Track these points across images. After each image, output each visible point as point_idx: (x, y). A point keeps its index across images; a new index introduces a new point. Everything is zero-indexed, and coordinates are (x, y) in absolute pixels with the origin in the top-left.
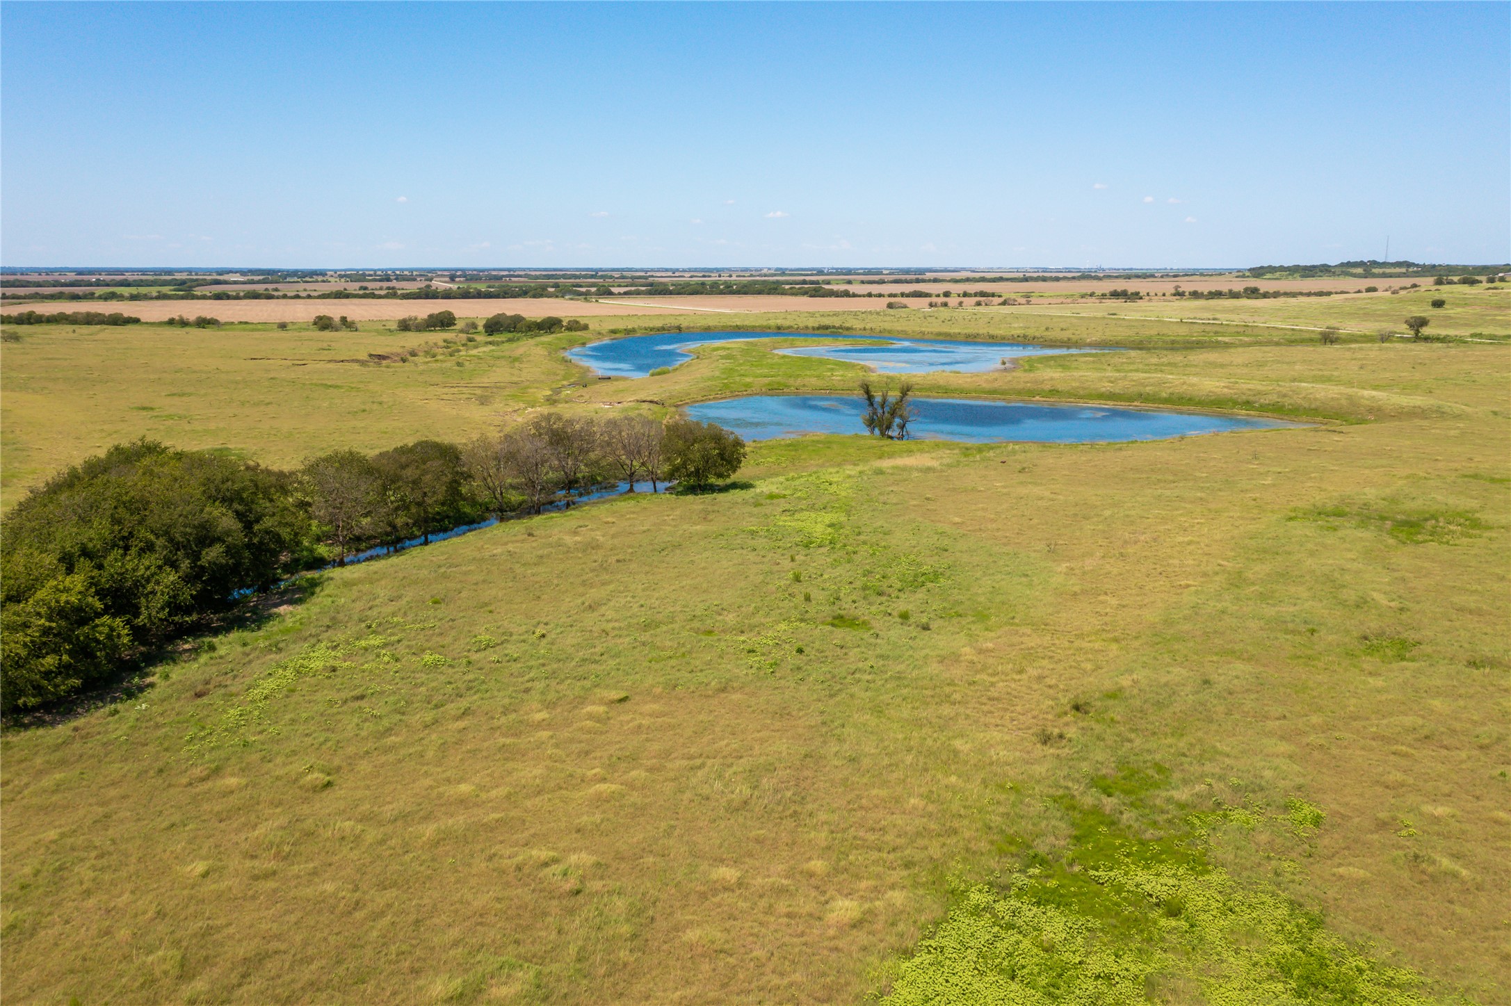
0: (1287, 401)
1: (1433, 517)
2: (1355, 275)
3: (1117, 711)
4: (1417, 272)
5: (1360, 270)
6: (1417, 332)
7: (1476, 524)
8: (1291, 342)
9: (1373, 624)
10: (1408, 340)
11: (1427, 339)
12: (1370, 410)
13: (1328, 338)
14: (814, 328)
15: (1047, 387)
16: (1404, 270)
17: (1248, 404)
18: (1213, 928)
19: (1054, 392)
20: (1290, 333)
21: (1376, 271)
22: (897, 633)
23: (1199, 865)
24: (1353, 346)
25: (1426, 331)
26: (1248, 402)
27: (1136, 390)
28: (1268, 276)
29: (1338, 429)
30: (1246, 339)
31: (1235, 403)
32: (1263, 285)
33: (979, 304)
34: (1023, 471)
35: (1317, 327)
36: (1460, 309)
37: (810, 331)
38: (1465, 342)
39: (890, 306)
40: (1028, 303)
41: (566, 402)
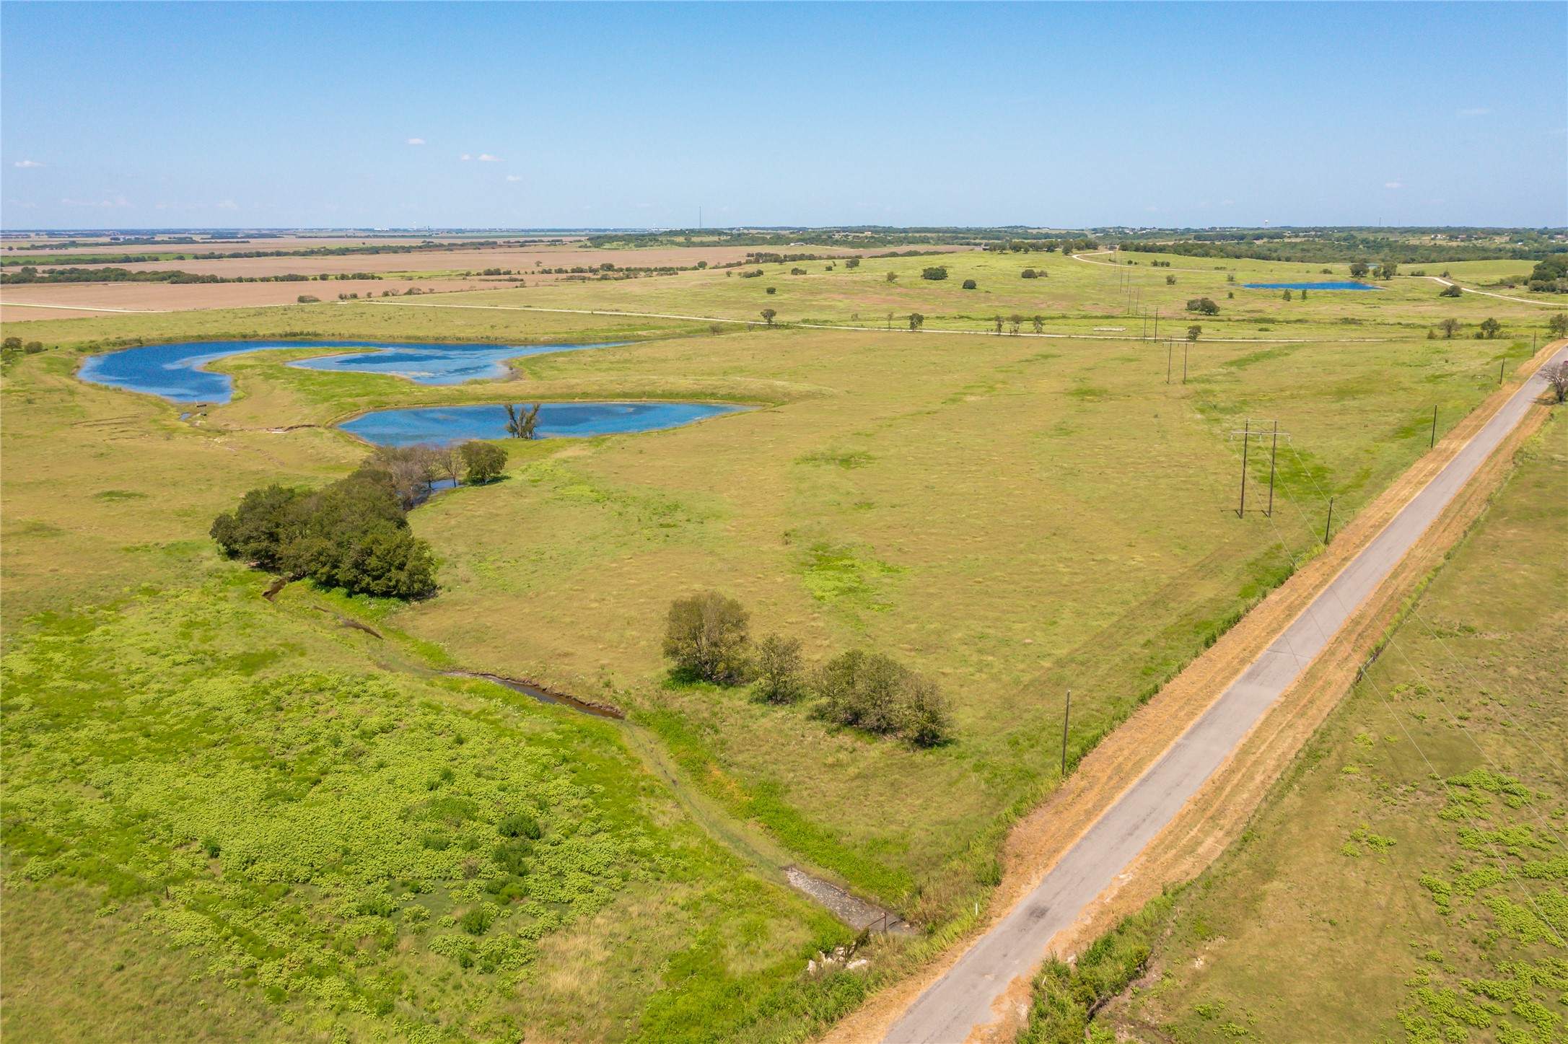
0: (735, 391)
1: (852, 456)
2: (679, 244)
3: (799, 534)
4: (728, 241)
5: (681, 239)
6: (770, 321)
7: (869, 458)
8: (690, 334)
9: (856, 499)
10: (766, 327)
11: (777, 326)
12: (784, 395)
13: (716, 330)
14: (281, 336)
16: (716, 238)
17: (713, 395)
18: (864, 568)
19: (585, 395)
20: (682, 323)
21: (695, 239)
22: (692, 526)
23: (852, 559)
24: (735, 335)
25: (774, 319)
28: (607, 246)
29: (775, 409)
30: (658, 332)
31: (706, 395)
33: (386, 294)
34: (641, 452)
35: (698, 316)
36: (786, 296)
37: (278, 339)
38: (802, 328)
39: (301, 300)
40: (431, 291)
41: (227, 431)
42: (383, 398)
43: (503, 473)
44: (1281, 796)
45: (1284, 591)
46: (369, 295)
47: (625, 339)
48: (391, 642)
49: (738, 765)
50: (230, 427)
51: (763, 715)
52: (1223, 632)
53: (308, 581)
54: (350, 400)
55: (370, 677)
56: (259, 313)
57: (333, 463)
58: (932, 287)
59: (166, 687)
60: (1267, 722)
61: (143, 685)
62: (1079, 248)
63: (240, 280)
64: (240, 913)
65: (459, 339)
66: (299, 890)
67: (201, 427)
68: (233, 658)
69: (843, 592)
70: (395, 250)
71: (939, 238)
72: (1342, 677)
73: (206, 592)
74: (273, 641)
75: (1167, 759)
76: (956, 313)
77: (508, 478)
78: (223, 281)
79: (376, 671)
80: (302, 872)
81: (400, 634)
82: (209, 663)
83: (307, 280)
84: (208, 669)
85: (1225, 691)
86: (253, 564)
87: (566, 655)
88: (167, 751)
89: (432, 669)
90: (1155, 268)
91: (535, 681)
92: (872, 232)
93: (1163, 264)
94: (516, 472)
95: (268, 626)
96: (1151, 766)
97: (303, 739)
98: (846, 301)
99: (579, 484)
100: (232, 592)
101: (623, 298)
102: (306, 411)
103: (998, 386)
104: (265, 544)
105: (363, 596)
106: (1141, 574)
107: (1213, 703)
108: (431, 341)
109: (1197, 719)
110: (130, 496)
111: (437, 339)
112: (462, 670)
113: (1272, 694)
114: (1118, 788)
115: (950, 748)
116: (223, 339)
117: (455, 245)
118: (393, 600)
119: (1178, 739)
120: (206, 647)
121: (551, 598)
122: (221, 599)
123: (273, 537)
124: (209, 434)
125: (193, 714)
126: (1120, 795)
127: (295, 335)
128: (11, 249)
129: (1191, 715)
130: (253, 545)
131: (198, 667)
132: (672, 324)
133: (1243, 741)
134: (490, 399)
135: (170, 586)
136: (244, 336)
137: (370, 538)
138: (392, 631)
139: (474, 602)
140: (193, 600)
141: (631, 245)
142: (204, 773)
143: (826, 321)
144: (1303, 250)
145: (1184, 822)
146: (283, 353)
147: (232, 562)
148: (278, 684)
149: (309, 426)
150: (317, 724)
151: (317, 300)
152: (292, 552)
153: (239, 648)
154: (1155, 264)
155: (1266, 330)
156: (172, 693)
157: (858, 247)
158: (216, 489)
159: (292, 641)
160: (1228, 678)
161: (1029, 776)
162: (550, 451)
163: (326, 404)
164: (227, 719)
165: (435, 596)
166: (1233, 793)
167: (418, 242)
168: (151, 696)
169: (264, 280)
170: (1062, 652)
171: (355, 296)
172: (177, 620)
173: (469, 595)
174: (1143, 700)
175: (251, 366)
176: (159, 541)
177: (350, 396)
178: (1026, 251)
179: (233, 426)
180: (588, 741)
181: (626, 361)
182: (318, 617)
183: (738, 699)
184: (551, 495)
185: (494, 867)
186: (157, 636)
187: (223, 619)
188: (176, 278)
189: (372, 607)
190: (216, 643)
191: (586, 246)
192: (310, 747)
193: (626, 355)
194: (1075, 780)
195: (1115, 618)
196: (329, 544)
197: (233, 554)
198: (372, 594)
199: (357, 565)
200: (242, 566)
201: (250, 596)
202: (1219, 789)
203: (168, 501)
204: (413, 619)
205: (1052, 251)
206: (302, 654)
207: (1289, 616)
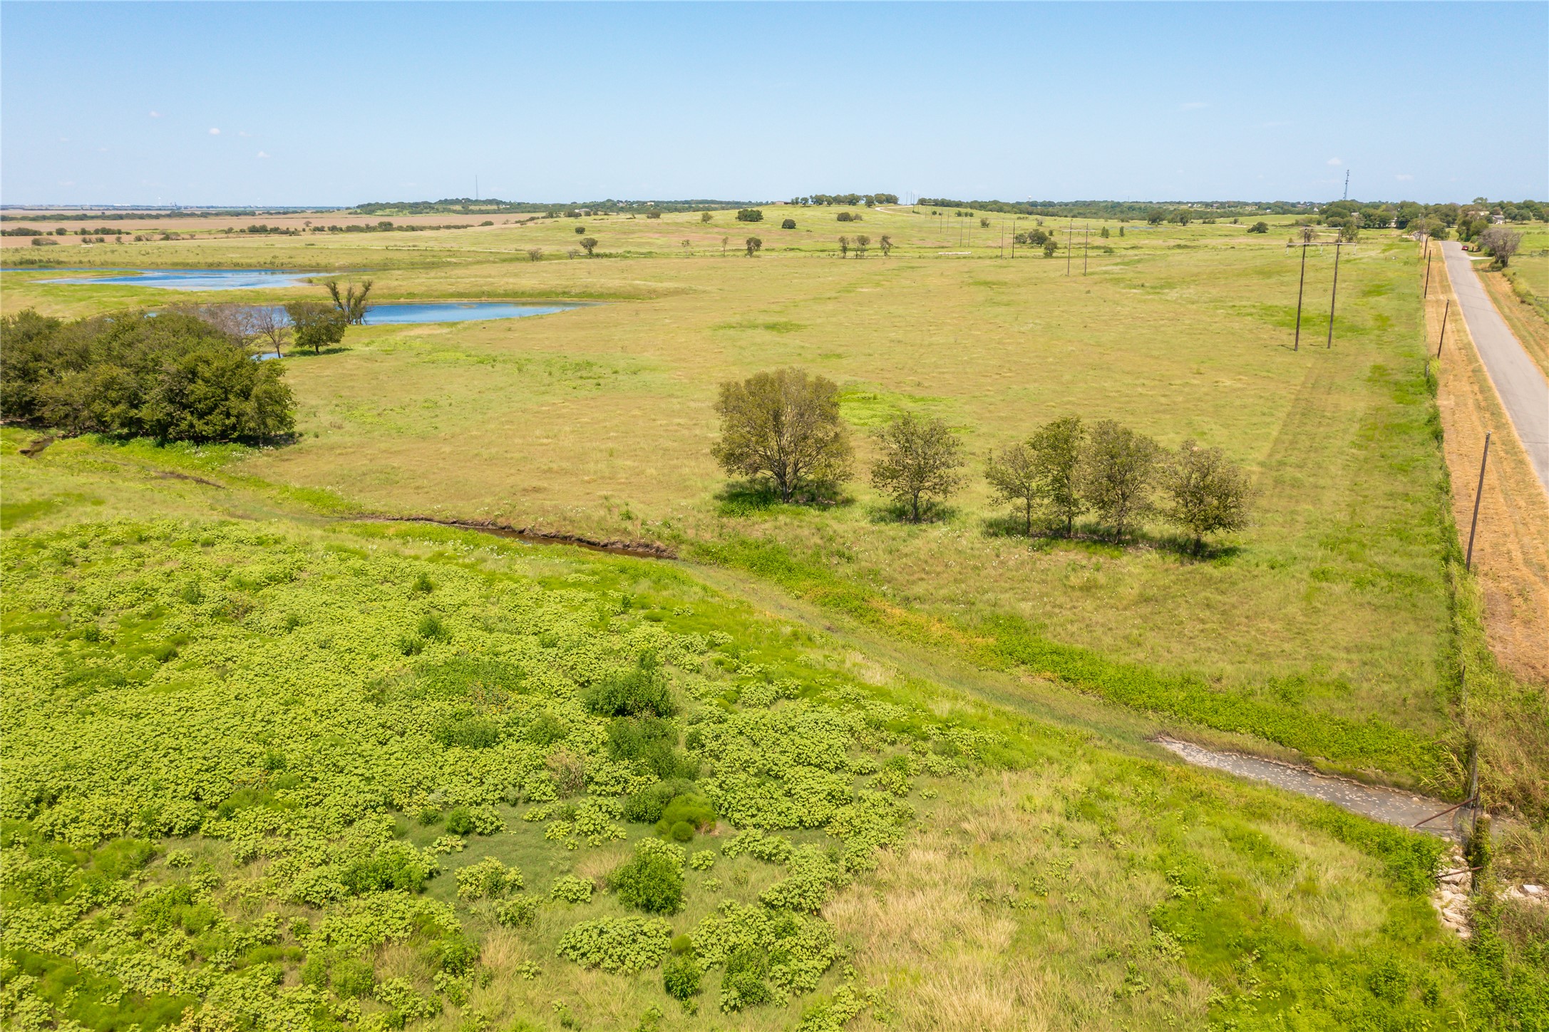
0: (589, 290)
2: (455, 212)
4: (507, 209)
5: (458, 207)
6: (590, 250)
7: (797, 325)
8: (506, 261)
10: (585, 257)
11: (598, 256)
13: (535, 256)
16: (495, 207)
20: (492, 254)
24: (556, 262)
25: (595, 250)
26: (564, 293)
27: (475, 290)
30: (469, 259)
32: (397, 220)
33: (139, 240)
38: (627, 257)
43: (343, 344)
48: (243, 491)
49: (922, 599)
51: (909, 536)
53: (90, 436)
62: (881, 202)
70: (141, 217)
74: (43, 491)
77: (349, 350)
81: (256, 481)
87: (537, 490)
89: (322, 516)
90: (960, 219)
91: (502, 522)
93: (967, 215)
94: (357, 345)
95: (32, 479)
99: (446, 351)
104: (16, 384)
105: (184, 442)
112: (375, 515)
115: (1246, 557)
118: (233, 446)
121: (475, 438)
123: (29, 374)
132: (482, 255)
137: (189, 357)
138: (240, 479)
139: (361, 446)
141: (406, 212)
146: (19, 274)
148: (61, 536)
150: (147, 578)
152: (59, 394)
154: (959, 214)
159: (77, 492)
165: (297, 442)
171: (102, 241)
173: (350, 439)
180: (644, 583)
182: (113, 470)
184: (415, 360)
189: (201, 455)
191: (356, 213)
196: (122, 372)
199: (171, 398)
204: (269, 466)
206: (98, 503)
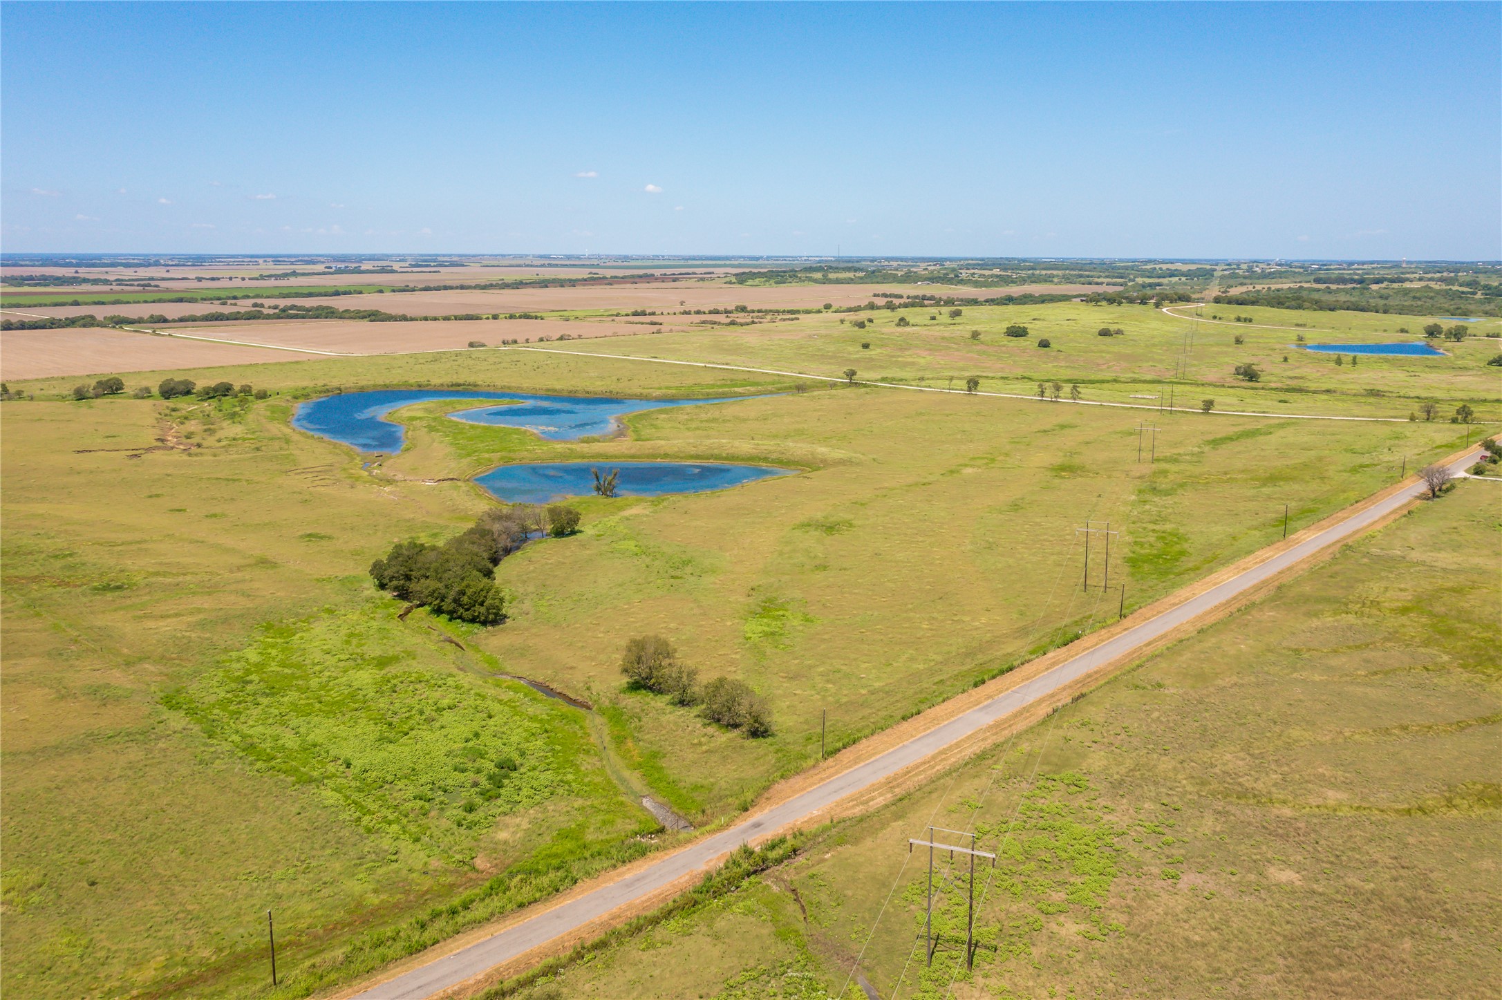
0: (784, 457)
1: (838, 524)
2: (816, 281)
3: (761, 589)
4: (861, 278)
6: (851, 380)
7: (851, 525)
8: (779, 391)
9: (818, 562)
10: (845, 386)
11: (856, 385)
13: (801, 388)
14: (448, 385)
15: (662, 452)
16: (850, 275)
17: (766, 459)
18: (791, 617)
19: (666, 455)
20: (776, 378)
21: (832, 276)
22: (692, 579)
23: (786, 610)
25: (855, 377)
27: (709, 452)
28: (750, 282)
29: (808, 475)
30: (752, 388)
31: (760, 459)
33: (541, 340)
34: (686, 513)
35: (791, 373)
36: (879, 351)
37: (446, 388)
38: (877, 386)
39: (471, 345)
40: (580, 337)
41: (394, 481)
42: (512, 455)
43: (576, 528)
44: (939, 779)
45: (1064, 649)
46: (527, 341)
47: (724, 396)
48: (469, 653)
49: (644, 741)
50: (396, 478)
51: (670, 713)
52: (994, 677)
53: (427, 608)
54: (487, 455)
55: (450, 675)
56: (436, 358)
57: (462, 514)
58: (1011, 344)
59: (334, 674)
60: (969, 738)
61: (321, 672)
63: (426, 319)
64: (357, 794)
65: (587, 392)
66: (387, 786)
67: (376, 477)
68: (373, 659)
69: (766, 635)
70: (561, 283)
71: (1064, 276)
72: (1045, 710)
73: (363, 613)
74: (398, 649)
75: (889, 754)
76: (1019, 373)
77: (581, 532)
78: (412, 319)
79: (455, 671)
80: (390, 778)
81: (476, 648)
82: (359, 661)
83: (481, 319)
84: (358, 665)
85: (961, 715)
86: (395, 594)
87: (572, 668)
88: (330, 712)
89: (489, 672)
90: (1235, 324)
91: (547, 684)
92: (1001, 269)
93: (1245, 320)
94: (588, 528)
95: (397, 639)
96: (878, 756)
97: (404, 710)
98: (929, 358)
99: (629, 539)
100: (380, 613)
101: (737, 350)
102: (453, 465)
103: (1000, 458)
104: (402, 582)
105: (459, 621)
106: (975, 633)
107: (946, 723)
108: (565, 394)
109: (929, 731)
110: (322, 538)
111: (571, 392)
112: (507, 674)
113: (987, 719)
114: (847, 768)
115: (769, 740)
116: (403, 388)
117: (616, 277)
118: (477, 625)
119: (905, 743)
120: (359, 651)
121: (576, 628)
122: (372, 618)
123: (408, 578)
124: (381, 483)
125: (346, 692)
126: (847, 771)
127: (459, 385)
128: (243, 279)
129: (925, 730)
130: (395, 583)
131: (352, 663)
132: (768, 379)
133: (945, 746)
134: (592, 457)
135: (342, 608)
136: (420, 386)
137: (465, 583)
138: (472, 646)
139: (527, 629)
140: (355, 618)
141: (772, 282)
142: (348, 725)
143: (901, 380)
144: (1414, 298)
145: (873, 788)
146: (447, 404)
147: (382, 592)
148: (396, 677)
149: (452, 479)
150: (413, 702)
151: (483, 345)
152: (418, 589)
153: (378, 653)
154: (1238, 320)
155: (1285, 402)
156: (336, 678)
157: (981, 287)
158: (379, 534)
159: (409, 649)
160: (969, 708)
161: (806, 757)
162: (620, 509)
163: (469, 459)
164: (364, 696)
165: (504, 623)
166: (916, 775)
167: (583, 273)
168: (324, 679)
169: (446, 319)
170: (877, 685)
171: (515, 342)
172: (344, 631)
173: (526, 624)
174: (904, 718)
175: (420, 418)
176: (338, 574)
177: (487, 451)
178: (1120, 303)
179: (399, 476)
180: (564, 721)
181: (715, 420)
182: (429, 634)
183: (661, 702)
184: (606, 548)
185: (486, 783)
186: (331, 642)
187: (371, 633)
188: (374, 316)
189: (463, 629)
190: (365, 648)
191: (730, 283)
192: (407, 715)
193: (717, 414)
194: (830, 761)
195: (932, 664)
196: (440, 585)
197: (382, 586)
198: (464, 620)
199: (455, 601)
200: (388, 595)
201: (389, 617)
202: (910, 772)
203: (347, 542)
204: (486, 638)
205: (1145, 303)
206: (414, 659)
207: (1047, 669)
